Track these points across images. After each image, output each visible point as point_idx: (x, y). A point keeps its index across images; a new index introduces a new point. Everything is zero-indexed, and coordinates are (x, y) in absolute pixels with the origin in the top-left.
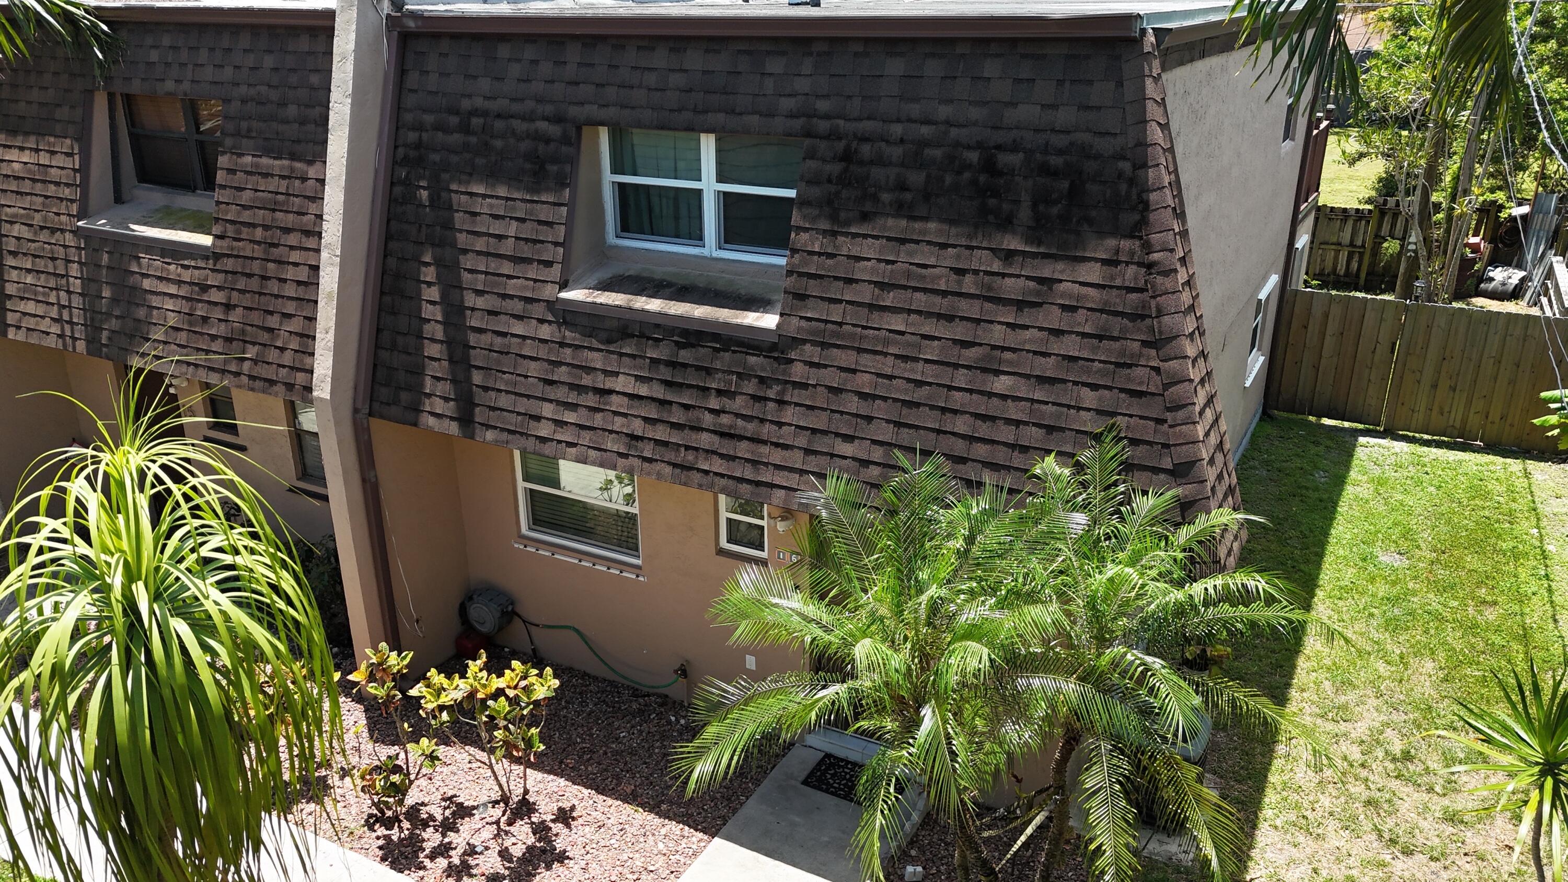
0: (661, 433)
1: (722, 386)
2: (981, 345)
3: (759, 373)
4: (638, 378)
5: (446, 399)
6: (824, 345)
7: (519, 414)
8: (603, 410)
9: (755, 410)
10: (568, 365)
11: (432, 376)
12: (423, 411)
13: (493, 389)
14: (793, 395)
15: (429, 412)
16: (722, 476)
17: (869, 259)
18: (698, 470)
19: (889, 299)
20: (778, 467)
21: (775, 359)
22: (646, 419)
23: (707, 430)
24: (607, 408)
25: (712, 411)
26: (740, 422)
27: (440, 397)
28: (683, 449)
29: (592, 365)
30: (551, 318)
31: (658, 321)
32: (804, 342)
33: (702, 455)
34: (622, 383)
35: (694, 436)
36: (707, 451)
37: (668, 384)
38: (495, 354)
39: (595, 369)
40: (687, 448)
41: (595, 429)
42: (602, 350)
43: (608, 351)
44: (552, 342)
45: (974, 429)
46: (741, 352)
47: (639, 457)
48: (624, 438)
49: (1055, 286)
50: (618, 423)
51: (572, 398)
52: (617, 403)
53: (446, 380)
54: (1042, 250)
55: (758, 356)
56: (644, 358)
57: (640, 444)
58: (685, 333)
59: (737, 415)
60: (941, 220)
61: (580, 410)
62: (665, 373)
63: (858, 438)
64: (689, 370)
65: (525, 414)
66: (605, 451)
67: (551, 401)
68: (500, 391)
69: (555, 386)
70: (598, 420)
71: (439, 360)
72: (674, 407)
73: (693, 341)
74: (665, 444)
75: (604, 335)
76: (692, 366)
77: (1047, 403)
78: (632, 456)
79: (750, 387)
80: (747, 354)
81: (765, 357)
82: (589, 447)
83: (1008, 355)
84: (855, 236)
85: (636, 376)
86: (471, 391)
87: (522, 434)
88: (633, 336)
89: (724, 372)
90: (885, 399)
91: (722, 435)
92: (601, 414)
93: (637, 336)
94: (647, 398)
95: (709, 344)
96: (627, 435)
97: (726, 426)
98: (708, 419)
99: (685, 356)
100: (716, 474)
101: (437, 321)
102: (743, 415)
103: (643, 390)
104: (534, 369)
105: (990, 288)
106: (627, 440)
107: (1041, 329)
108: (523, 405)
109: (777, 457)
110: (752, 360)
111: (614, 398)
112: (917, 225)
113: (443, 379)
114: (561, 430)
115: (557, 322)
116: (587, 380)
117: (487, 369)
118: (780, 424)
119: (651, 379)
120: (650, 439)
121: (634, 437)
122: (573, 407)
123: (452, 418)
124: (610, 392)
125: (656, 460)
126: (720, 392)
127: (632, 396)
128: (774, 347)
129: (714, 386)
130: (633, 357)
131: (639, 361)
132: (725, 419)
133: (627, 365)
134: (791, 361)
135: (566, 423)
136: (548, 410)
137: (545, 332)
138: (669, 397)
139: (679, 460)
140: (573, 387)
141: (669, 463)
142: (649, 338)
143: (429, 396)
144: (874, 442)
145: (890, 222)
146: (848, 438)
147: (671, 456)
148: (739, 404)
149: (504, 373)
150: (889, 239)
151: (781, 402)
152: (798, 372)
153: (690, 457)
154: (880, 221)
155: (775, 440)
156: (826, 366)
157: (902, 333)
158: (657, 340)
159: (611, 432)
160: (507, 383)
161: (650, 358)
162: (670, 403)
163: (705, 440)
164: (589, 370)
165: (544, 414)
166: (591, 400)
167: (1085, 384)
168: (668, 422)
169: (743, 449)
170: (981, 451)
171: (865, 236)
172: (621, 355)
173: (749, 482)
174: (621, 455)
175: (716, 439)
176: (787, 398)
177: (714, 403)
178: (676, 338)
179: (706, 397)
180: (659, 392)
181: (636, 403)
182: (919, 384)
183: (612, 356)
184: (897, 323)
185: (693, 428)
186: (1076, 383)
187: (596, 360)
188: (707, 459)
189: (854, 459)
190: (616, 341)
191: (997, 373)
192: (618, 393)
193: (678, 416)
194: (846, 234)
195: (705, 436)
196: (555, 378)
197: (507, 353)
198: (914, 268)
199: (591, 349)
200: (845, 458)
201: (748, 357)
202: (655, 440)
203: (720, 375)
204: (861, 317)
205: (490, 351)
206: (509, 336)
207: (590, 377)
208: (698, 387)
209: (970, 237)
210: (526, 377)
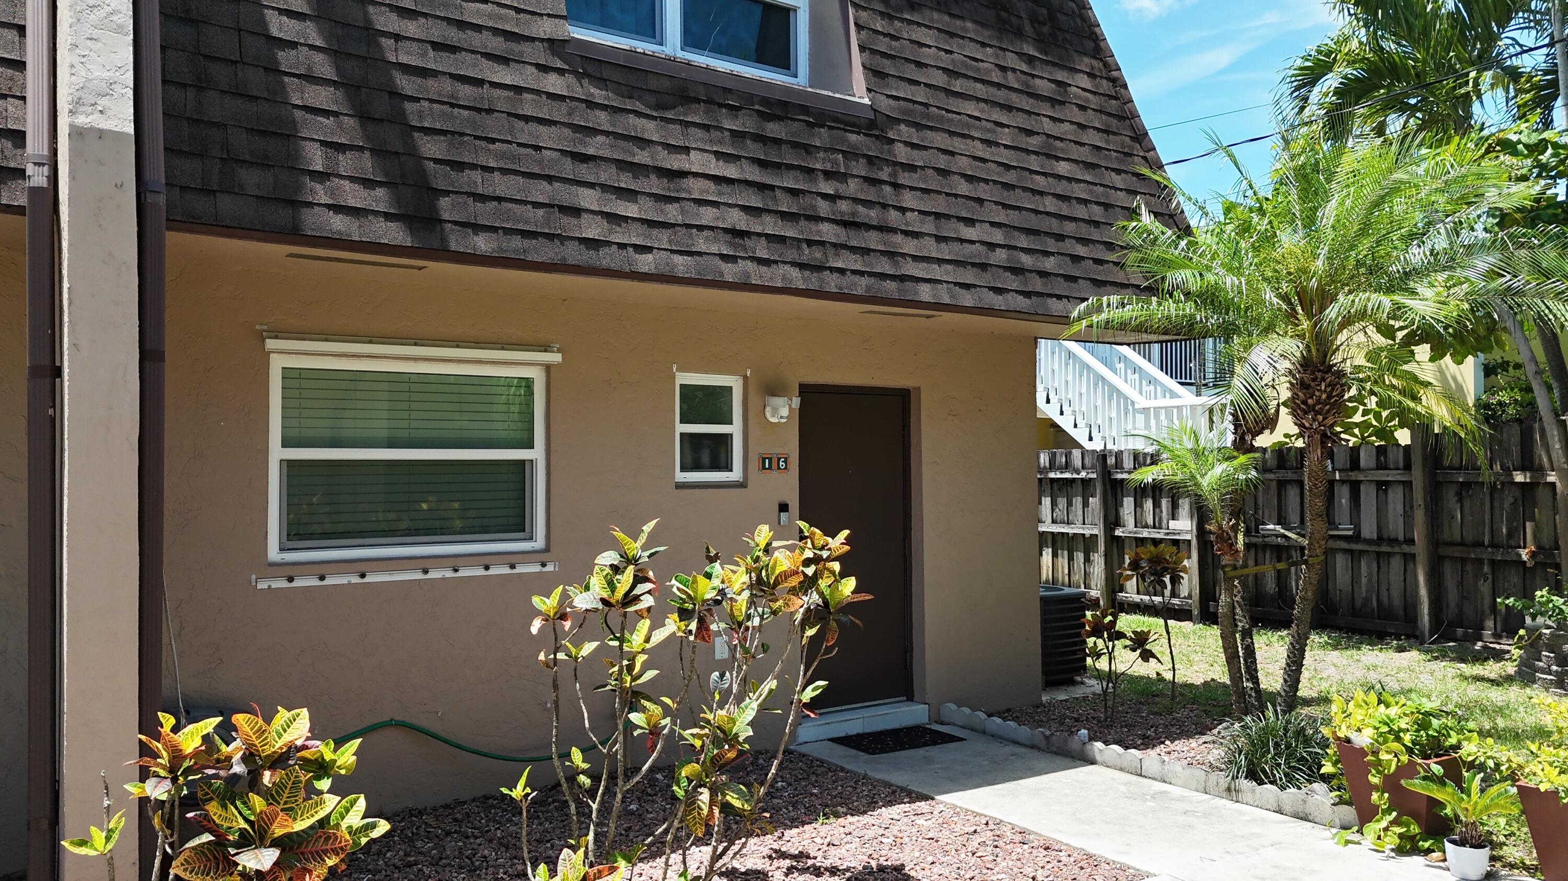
0: (770, 225)
1: (828, 167)
2: (1038, 134)
3: (865, 152)
4: (718, 155)
5: (368, 183)
6: (919, 126)
7: (536, 205)
8: (677, 200)
9: (870, 194)
10: (607, 133)
11: (323, 143)
12: (310, 205)
13: (474, 167)
14: (904, 178)
15: (329, 207)
16: (861, 273)
17: (930, 47)
18: (832, 270)
19: (958, 85)
20: (915, 258)
21: (877, 137)
22: (746, 209)
23: (828, 220)
24: (683, 195)
25: (825, 196)
26: (861, 209)
27: (352, 179)
28: (804, 246)
29: (646, 136)
30: (559, 64)
31: (729, 85)
32: (898, 121)
33: (831, 251)
34: (696, 162)
35: (813, 227)
36: (834, 245)
37: (762, 164)
38: (466, 113)
39: (652, 142)
40: (810, 243)
41: (673, 226)
42: (654, 118)
43: (663, 119)
44: (572, 99)
45: (1060, 209)
46: (838, 128)
47: (752, 259)
48: (721, 235)
49: (1069, 89)
50: (707, 216)
51: (626, 181)
52: (697, 188)
53: (361, 149)
54: (1049, 59)
55: (858, 133)
56: (719, 128)
57: (749, 243)
58: (765, 101)
59: (855, 200)
60: (976, 22)
61: (641, 199)
62: (754, 149)
63: (978, 221)
64: (784, 147)
65: (551, 206)
66: (700, 254)
67: (592, 185)
68: (486, 169)
69: (591, 164)
70: (672, 213)
71: (336, 114)
72: (778, 193)
73: (778, 112)
74: (781, 239)
75: (651, 99)
76: (786, 142)
77: (1096, 184)
78: (742, 258)
79: (860, 168)
80: (846, 131)
81: (865, 135)
82: (672, 251)
83: (1058, 144)
84: (910, 22)
85: (716, 153)
86: (423, 172)
87: (550, 237)
88: (698, 101)
89: (826, 150)
90: (986, 181)
91: (845, 224)
92: (677, 205)
93: (704, 101)
94: (739, 181)
95: (801, 117)
96: (726, 230)
97: (848, 214)
98: (823, 207)
99: (773, 129)
100: (854, 272)
101: (312, 47)
102: (861, 200)
103: (731, 171)
104: (547, 136)
105: (1028, 86)
106: (728, 237)
107: (1072, 123)
108: (541, 192)
109: (909, 246)
110: (853, 137)
111: (691, 182)
112: (958, 23)
113: (352, 147)
114: (618, 229)
115: (574, 72)
116: (642, 157)
117: (453, 133)
118: (903, 210)
119: (739, 158)
120: (759, 235)
121: (737, 233)
122: (630, 195)
123: (388, 216)
124: (683, 174)
125: (776, 262)
126: (828, 175)
127: (718, 180)
128: (872, 124)
129: (818, 166)
130: (706, 127)
131: (715, 134)
132: (843, 206)
133: (696, 137)
134: (891, 141)
135: (626, 219)
136: (588, 199)
137: (554, 83)
138: (769, 181)
139: (804, 259)
140: (623, 165)
141: (793, 264)
142: (721, 105)
143: (321, 177)
144: (993, 224)
145: (936, 15)
146: (970, 222)
147: (791, 255)
148: (852, 187)
149: (493, 141)
150: (939, 30)
151: (896, 186)
152: (902, 153)
153: (818, 254)
154: (927, 12)
155: (904, 228)
156: (926, 148)
157: (978, 119)
158: (731, 108)
159: (700, 228)
160: (501, 156)
161: (730, 130)
162: (772, 188)
163: (828, 232)
164: (642, 142)
165: (585, 204)
166: (655, 185)
167: (1113, 170)
168: (776, 212)
169: (873, 240)
170: (1069, 228)
171: (919, 24)
172: (687, 124)
173: (893, 277)
174: (724, 257)
175: (840, 231)
176: (900, 181)
177: (828, 188)
178: (757, 107)
179: (814, 180)
180: (754, 174)
181: (725, 188)
182: (1008, 167)
183: (671, 126)
184: (971, 108)
185: (809, 218)
186: (1107, 168)
187: (650, 129)
188: (837, 255)
189: (982, 243)
190: (675, 107)
191: (1058, 159)
192: (696, 175)
193: (785, 204)
194: (903, 20)
195: (825, 227)
196: (591, 151)
197: (490, 111)
198: (967, 59)
199: (638, 114)
200: (972, 242)
201: (847, 134)
202: (767, 236)
203: (821, 154)
204: (941, 99)
205: (453, 105)
206: (486, 86)
207: (646, 153)
208: (800, 168)
209: (1000, 39)
210: (538, 148)
